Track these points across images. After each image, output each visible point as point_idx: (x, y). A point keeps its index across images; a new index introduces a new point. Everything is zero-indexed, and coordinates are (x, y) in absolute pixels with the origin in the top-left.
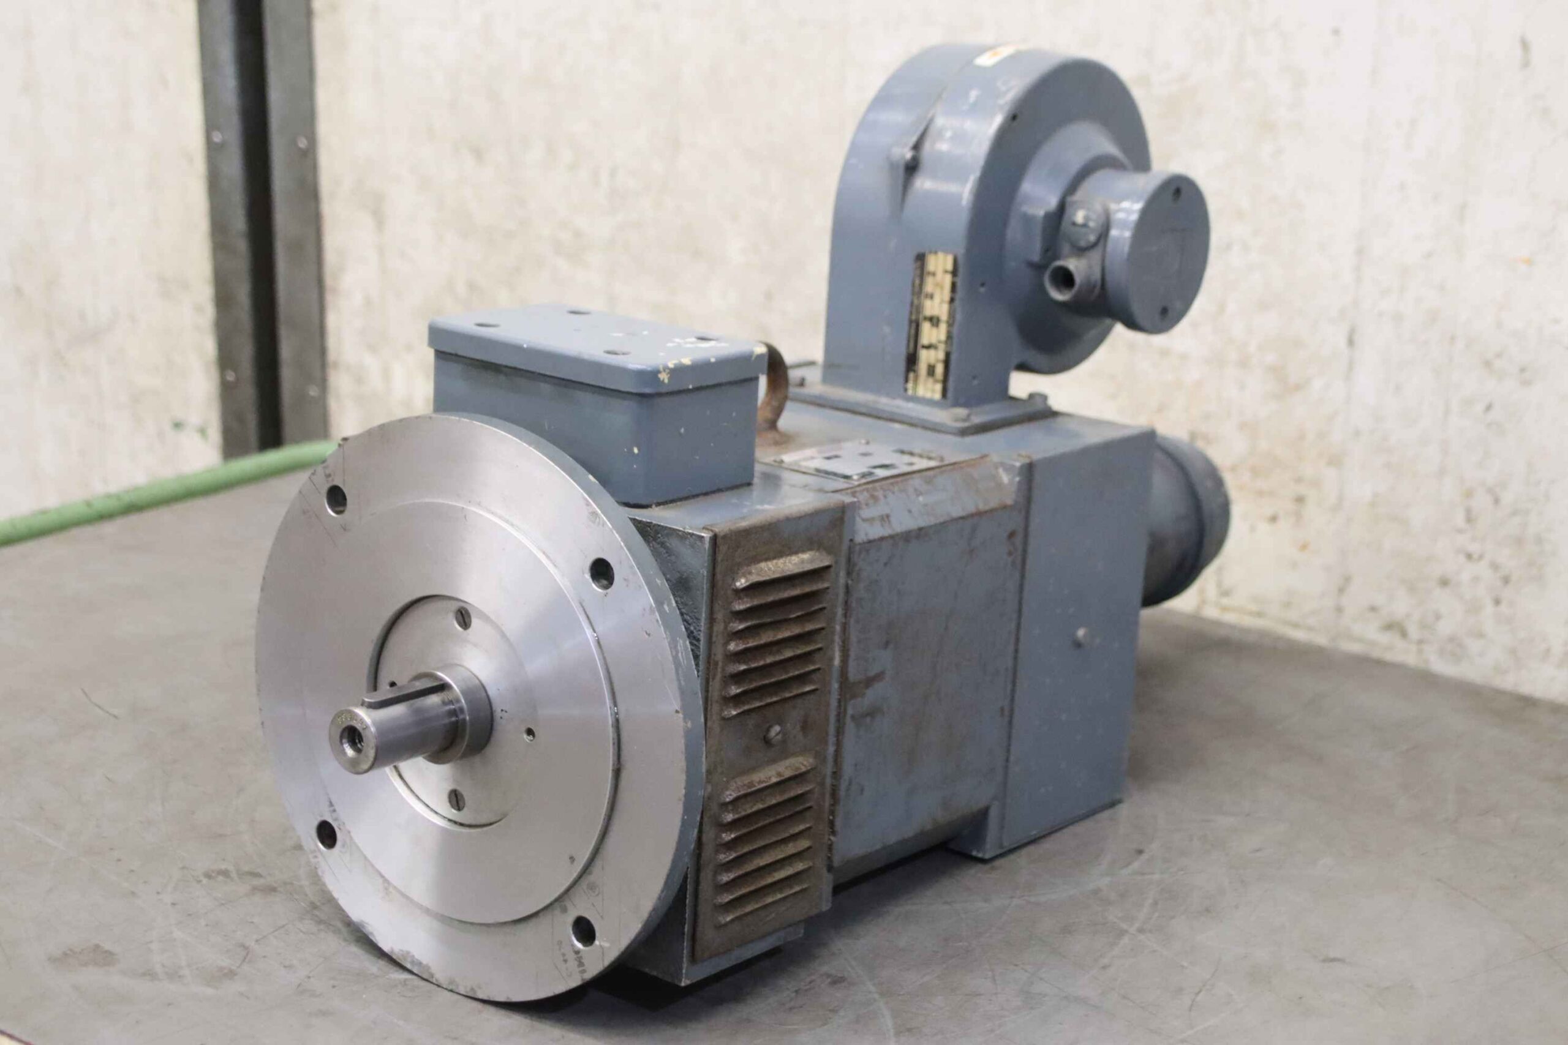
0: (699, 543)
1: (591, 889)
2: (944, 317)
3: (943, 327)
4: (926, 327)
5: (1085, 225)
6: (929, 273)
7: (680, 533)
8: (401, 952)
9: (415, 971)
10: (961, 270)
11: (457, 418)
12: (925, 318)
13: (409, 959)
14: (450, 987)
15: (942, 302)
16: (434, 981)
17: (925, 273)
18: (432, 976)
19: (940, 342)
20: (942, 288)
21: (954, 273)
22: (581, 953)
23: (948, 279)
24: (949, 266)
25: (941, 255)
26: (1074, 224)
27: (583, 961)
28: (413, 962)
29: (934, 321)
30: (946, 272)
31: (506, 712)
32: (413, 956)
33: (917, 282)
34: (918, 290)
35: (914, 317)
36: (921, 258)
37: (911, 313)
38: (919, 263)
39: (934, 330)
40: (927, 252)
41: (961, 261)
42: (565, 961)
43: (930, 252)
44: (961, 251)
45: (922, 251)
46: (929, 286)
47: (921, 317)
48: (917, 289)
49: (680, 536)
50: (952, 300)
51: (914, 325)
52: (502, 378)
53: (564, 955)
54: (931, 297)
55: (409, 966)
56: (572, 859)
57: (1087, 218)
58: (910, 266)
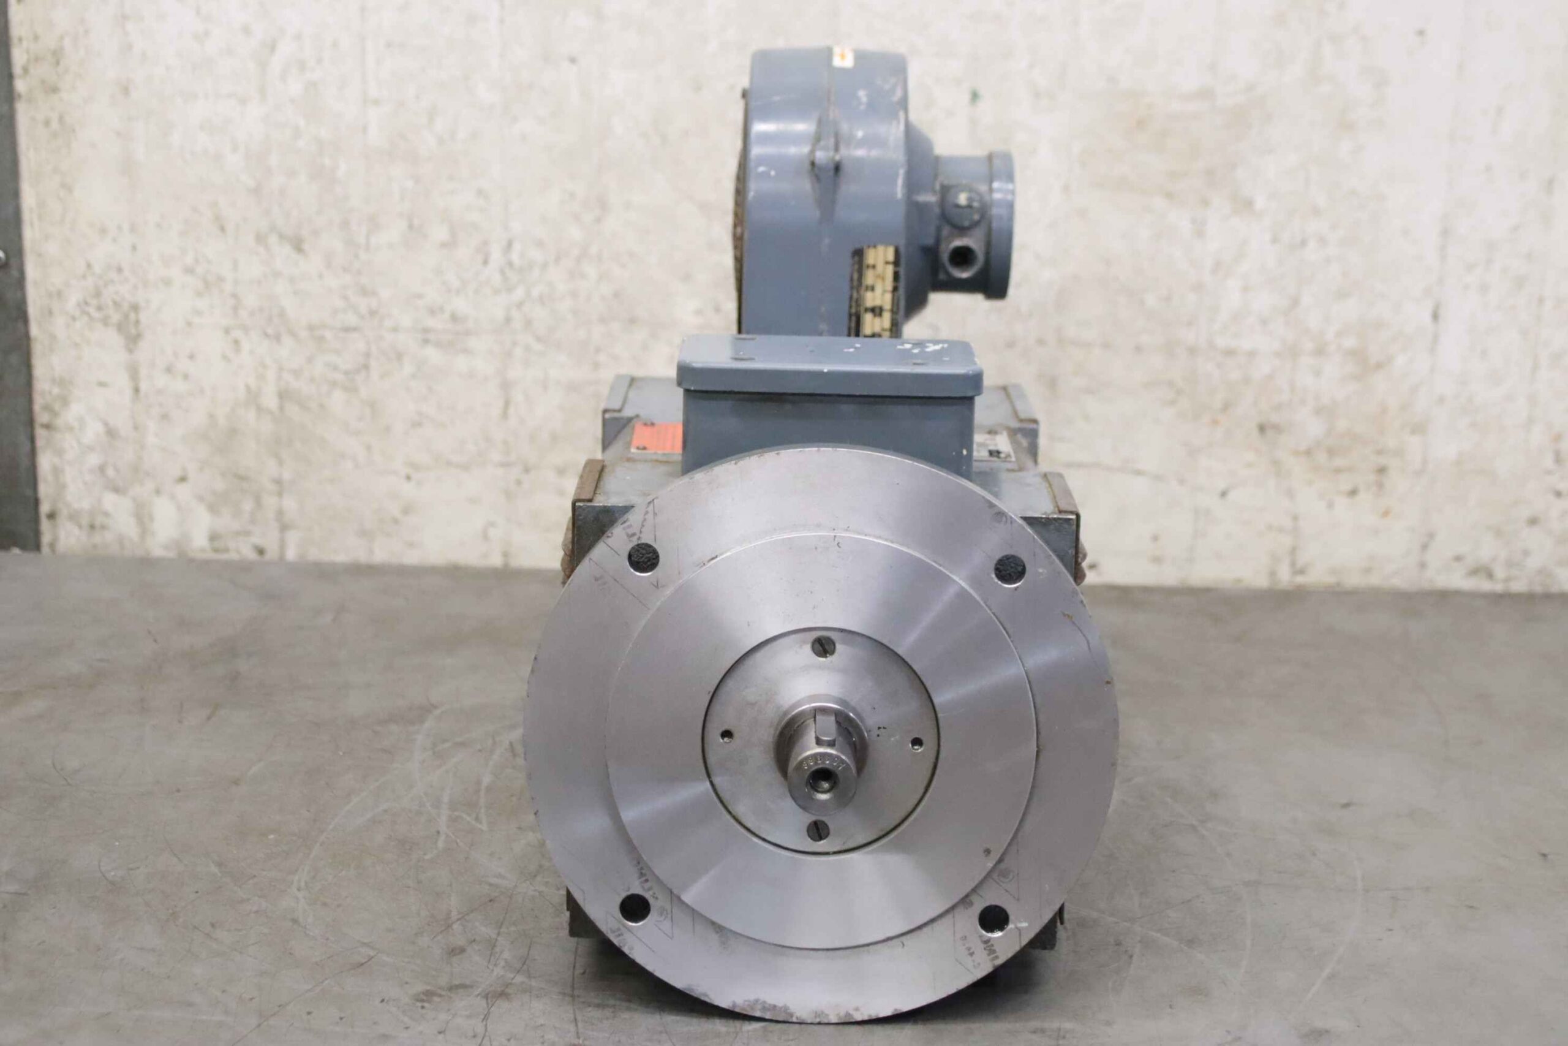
0: (1066, 526)
1: (1004, 876)
2: (887, 305)
3: (887, 317)
4: (868, 318)
5: (969, 206)
6: (868, 266)
7: (1043, 520)
8: (747, 1003)
9: (767, 1017)
10: (903, 261)
11: (816, 449)
12: (866, 310)
13: (759, 1007)
14: (818, 1020)
15: (884, 291)
16: (794, 1020)
17: (864, 266)
18: (791, 1015)
19: (884, 330)
20: (883, 279)
21: (896, 263)
22: (992, 942)
23: (890, 270)
24: (891, 257)
25: (881, 249)
26: (958, 206)
27: (994, 948)
28: (764, 1009)
29: (877, 311)
30: (887, 263)
31: (884, 728)
32: (765, 1002)
33: (856, 276)
34: (857, 284)
35: (853, 310)
36: (859, 254)
37: (850, 307)
38: (856, 258)
39: (877, 320)
40: (865, 247)
41: (902, 250)
42: (972, 954)
43: (869, 247)
44: (902, 243)
45: (858, 246)
46: (869, 278)
47: (862, 309)
48: (855, 283)
49: (1043, 522)
50: (895, 289)
51: (854, 319)
52: (788, 407)
53: (969, 949)
54: (872, 289)
55: (758, 1014)
56: (988, 852)
57: (970, 199)
58: (846, 262)
